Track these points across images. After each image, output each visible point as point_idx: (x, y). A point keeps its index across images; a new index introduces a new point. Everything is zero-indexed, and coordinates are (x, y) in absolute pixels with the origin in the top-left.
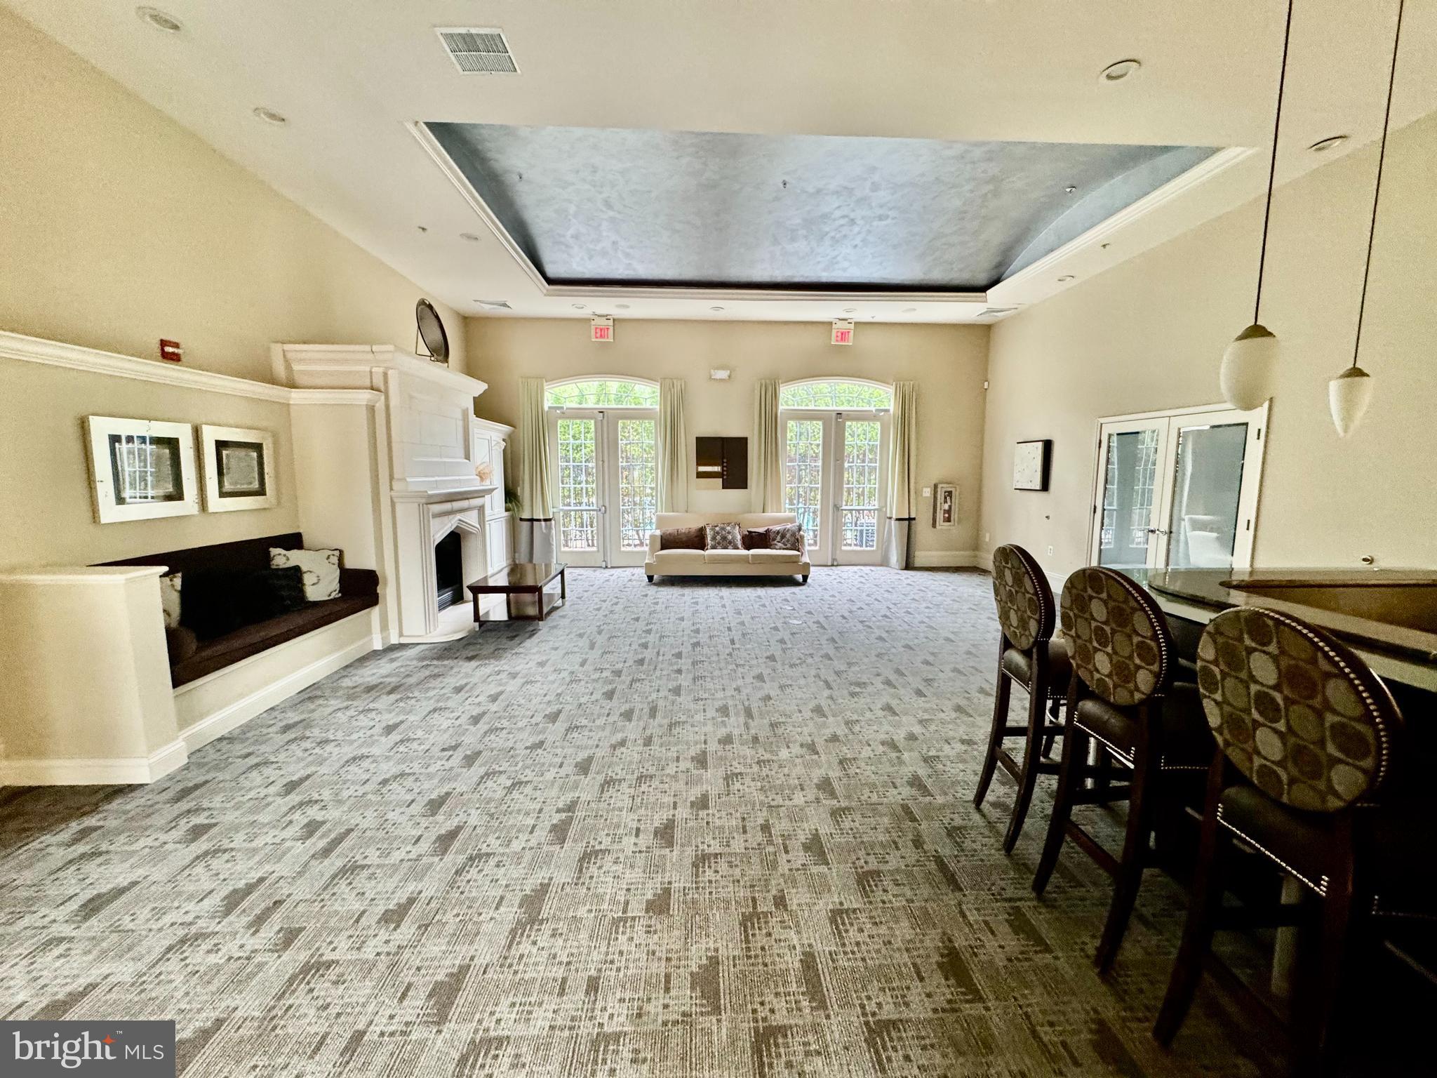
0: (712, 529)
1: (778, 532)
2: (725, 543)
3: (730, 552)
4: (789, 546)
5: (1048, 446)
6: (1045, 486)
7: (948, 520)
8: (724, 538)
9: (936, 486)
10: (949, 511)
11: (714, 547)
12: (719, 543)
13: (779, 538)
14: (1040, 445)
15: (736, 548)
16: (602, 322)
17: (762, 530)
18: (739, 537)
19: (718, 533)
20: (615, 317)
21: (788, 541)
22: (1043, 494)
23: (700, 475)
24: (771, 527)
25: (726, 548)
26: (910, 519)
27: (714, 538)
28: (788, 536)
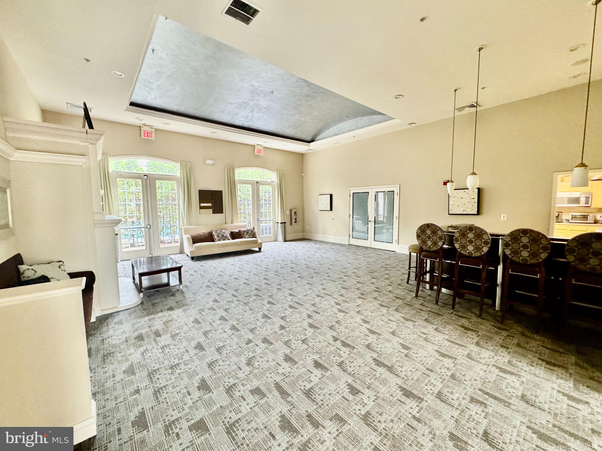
0: (216, 231)
1: (245, 231)
2: (224, 238)
3: (226, 241)
4: (251, 236)
5: (331, 196)
6: (331, 209)
7: (296, 222)
8: (223, 236)
9: (291, 210)
10: (296, 219)
11: (219, 240)
12: (221, 238)
13: (245, 233)
14: (329, 195)
15: (229, 239)
16: (148, 129)
17: (237, 231)
18: (229, 235)
19: (219, 234)
20: (156, 128)
21: (250, 234)
22: (331, 211)
23: (201, 208)
24: (241, 229)
25: (224, 240)
26: (285, 223)
27: (218, 236)
28: (250, 232)
